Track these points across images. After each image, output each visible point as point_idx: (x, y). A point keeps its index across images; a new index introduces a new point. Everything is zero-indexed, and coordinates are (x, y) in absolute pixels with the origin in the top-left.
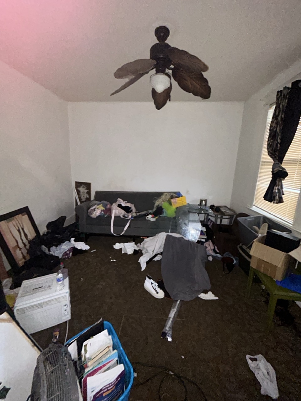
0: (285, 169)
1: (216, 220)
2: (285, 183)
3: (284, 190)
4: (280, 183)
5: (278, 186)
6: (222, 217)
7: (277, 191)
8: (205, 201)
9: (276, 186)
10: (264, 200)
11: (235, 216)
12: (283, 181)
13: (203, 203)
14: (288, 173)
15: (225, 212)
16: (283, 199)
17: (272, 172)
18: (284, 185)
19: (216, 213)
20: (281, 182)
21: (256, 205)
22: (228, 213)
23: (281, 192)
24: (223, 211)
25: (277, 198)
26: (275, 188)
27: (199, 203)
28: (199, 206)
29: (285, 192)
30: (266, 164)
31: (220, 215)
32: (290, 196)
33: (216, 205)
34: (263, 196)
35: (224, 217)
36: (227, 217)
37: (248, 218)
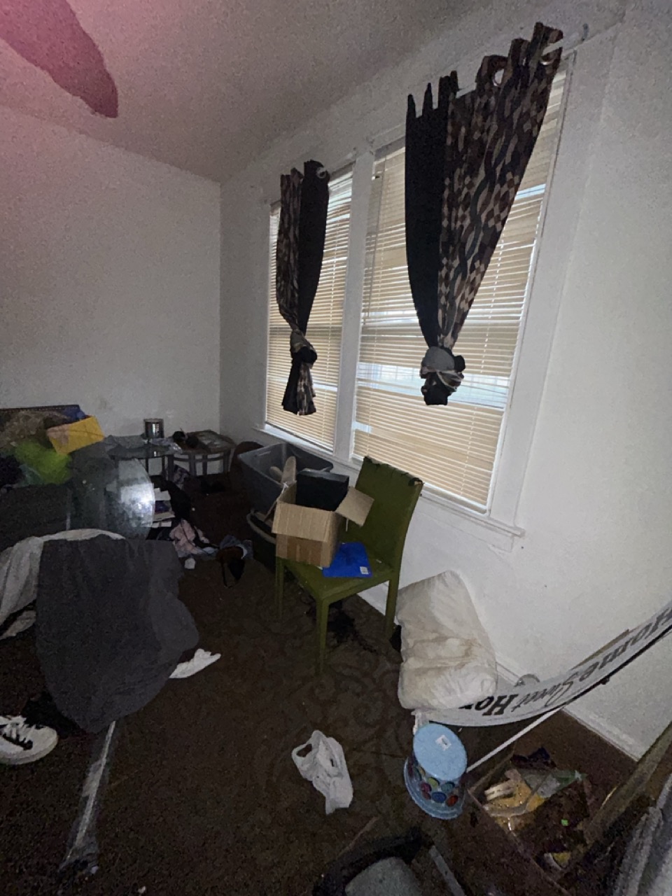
0: (311, 346)
1: (193, 467)
2: (315, 372)
3: (315, 386)
4: (306, 373)
5: (305, 380)
6: (205, 458)
7: (303, 389)
8: (157, 423)
9: (301, 381)
10: (283, 410)
11: (233, 451)
12: (311, 370)
13: (154, 429)
14: (318, 354)
15: (211, 444)
16: (315, 404)
17: (291, 350)
18: (313, 377)
19: (190, 451)
20: (309, 373)
21: (270, 421)
22: (217, 447)
23: (310, 393)
24: (206, 442)
25: (305, 403)
26: (299, 383)
27: (141, 431)
28: (145, 439)
29: (316, 391)
30: (279, 334)
31: (199, 453)
32: (323, 398)
33: (186, 431)
34: (281, 401)
35: (210, 457)
36: (217, 455)
37: (260, 452)
